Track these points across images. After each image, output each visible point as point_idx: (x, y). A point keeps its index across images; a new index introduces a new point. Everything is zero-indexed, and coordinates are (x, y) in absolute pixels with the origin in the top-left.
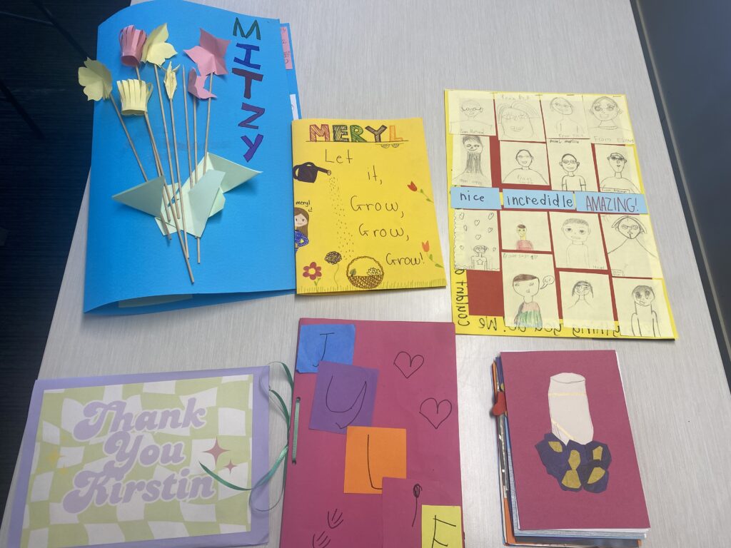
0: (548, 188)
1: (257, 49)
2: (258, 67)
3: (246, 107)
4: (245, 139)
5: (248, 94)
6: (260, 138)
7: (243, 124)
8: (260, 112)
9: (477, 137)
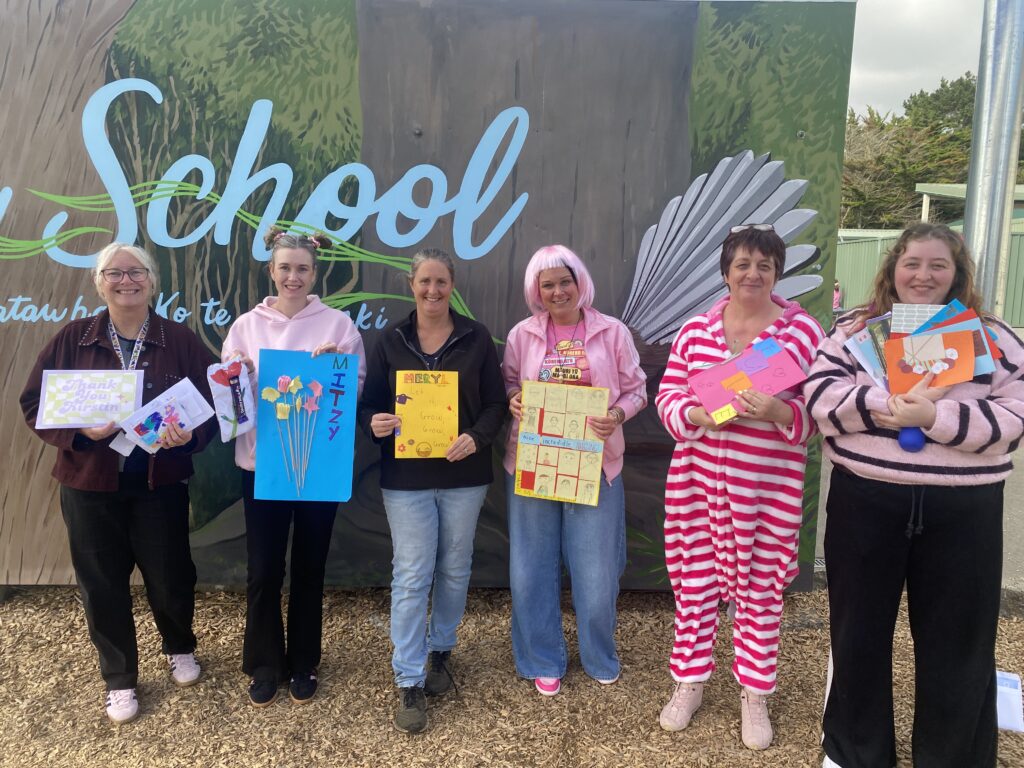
0: (562, 437)
1: (344, 375)
2: (343, 387)
3: (334, 411)
4: (331, 429)
5: (335, 404)
6: (338, 428)
7: (331, 421)
8: (340, 413)
9: (535, 408)
